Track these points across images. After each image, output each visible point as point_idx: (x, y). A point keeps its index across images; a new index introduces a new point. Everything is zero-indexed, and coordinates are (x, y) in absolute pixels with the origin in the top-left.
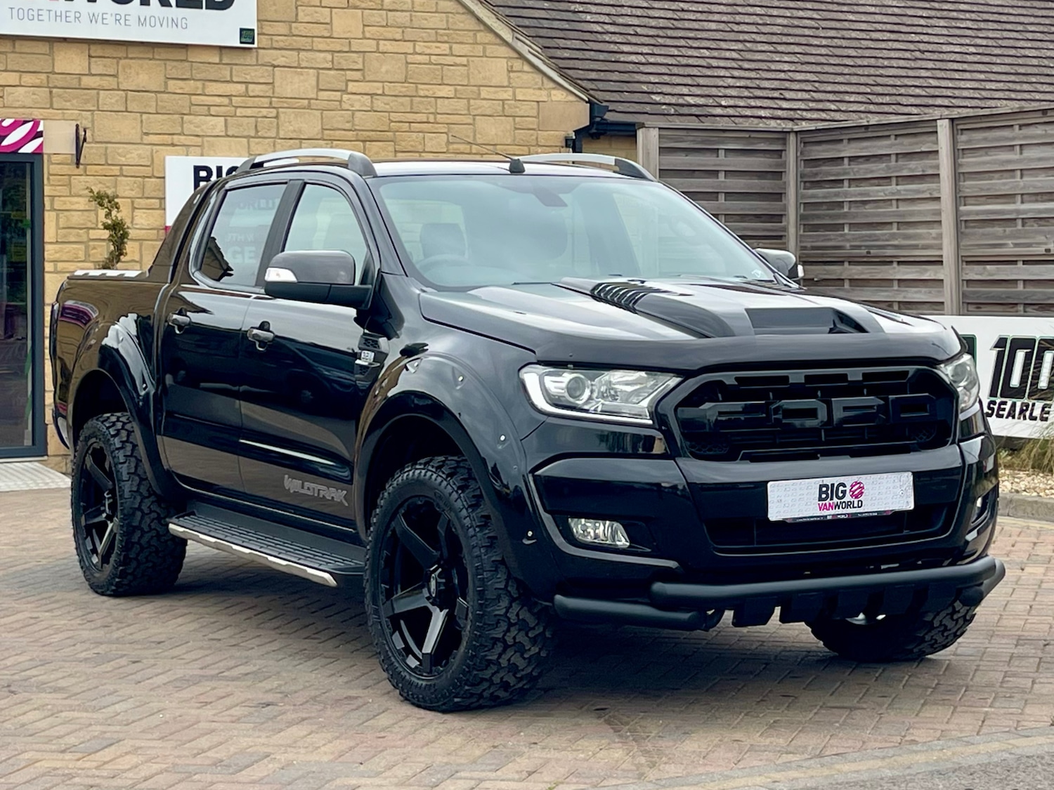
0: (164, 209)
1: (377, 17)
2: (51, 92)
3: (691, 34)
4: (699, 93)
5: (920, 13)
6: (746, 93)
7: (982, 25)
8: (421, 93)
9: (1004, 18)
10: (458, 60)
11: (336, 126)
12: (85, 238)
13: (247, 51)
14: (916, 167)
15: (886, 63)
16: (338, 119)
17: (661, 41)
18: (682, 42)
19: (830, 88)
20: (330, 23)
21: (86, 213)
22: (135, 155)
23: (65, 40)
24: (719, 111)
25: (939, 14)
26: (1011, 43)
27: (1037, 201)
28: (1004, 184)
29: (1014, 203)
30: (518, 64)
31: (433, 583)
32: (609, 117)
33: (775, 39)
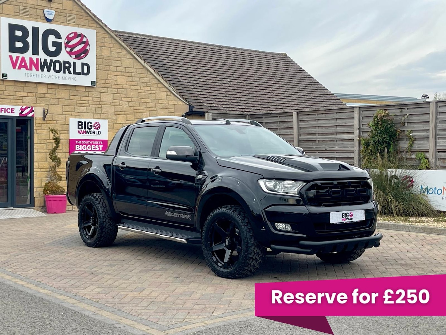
0: (69, 134)
1: (130, 79)
2: (36, 99)
3: (212, 86)
4: (216, 103)
5: (271, 82)
6: (229, 103)
7: (288, 86)
8: (142, 101)
9: (293, 84)
10: (152, 92)
11: (118, 110)
12: (46, 142)
13: (93, 88)
14: (285, 125)
15: (264, 96)
16: (119, 108)
17: (204, 88)
18: (209, 89)
19: (251, 103)
20: (117, 80)
21: (46, 135)
22: (60, 118)
23: (41, 83)
24: (222, 108)
25: (276, 83)
26: (296, 91)
27: (322, 135)
28: (313, 131)
29: (316, 136)
30: (169, 94)
31: (227, 242)
32: (194, 110)
33: (234, 88)
